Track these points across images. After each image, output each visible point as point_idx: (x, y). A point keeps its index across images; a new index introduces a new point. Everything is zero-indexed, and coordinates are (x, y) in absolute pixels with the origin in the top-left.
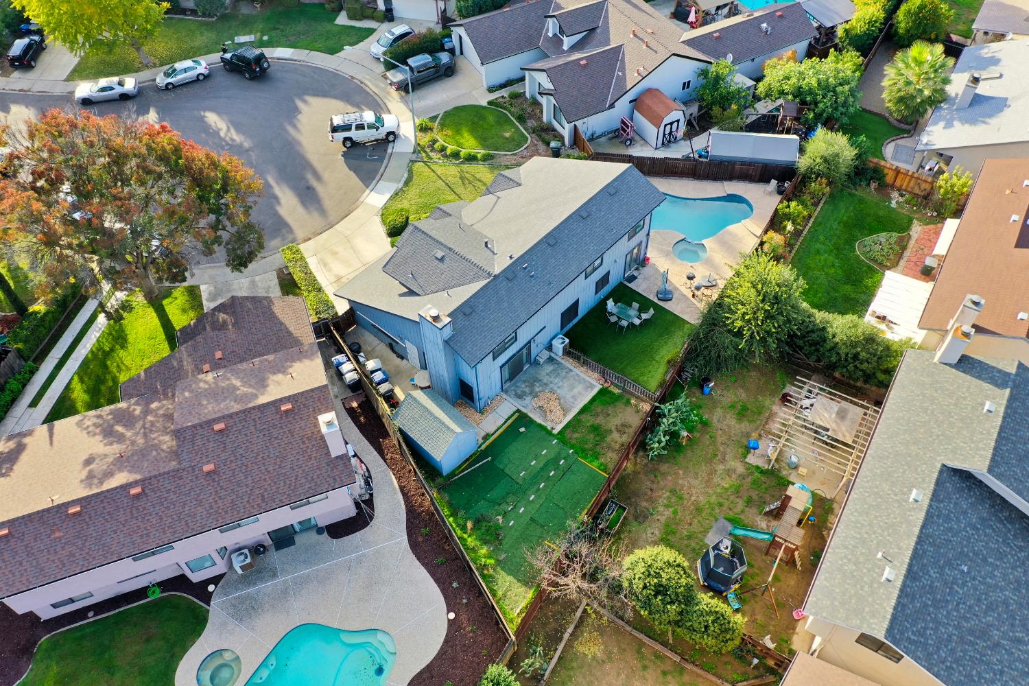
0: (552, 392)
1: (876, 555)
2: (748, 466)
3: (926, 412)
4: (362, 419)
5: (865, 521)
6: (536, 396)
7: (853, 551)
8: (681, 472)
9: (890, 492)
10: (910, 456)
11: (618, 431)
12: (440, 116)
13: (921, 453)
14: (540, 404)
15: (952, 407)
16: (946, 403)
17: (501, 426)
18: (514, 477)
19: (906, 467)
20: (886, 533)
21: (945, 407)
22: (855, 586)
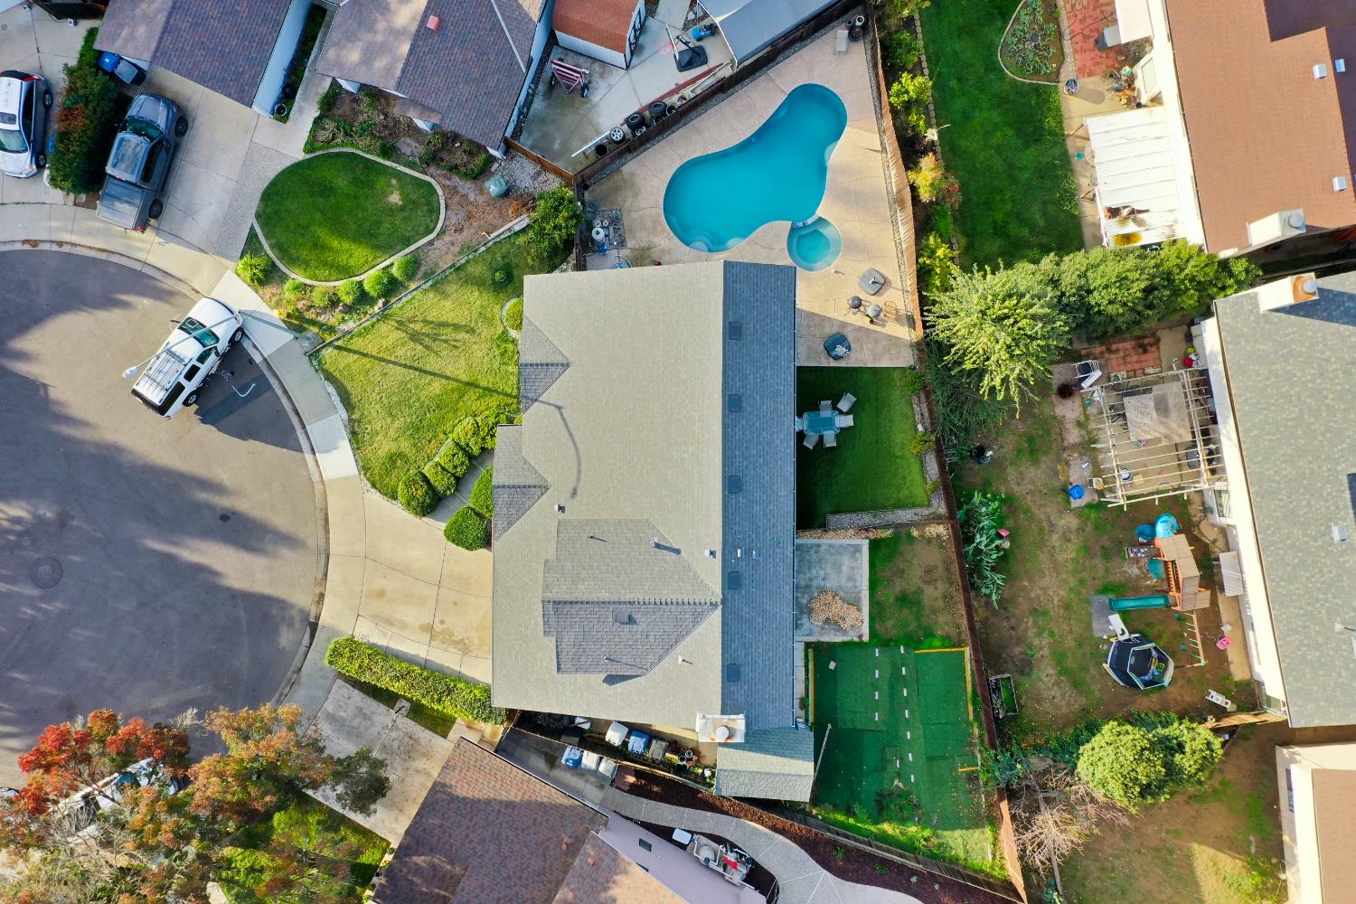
0: (823, 591)
1: (1333, 629)
2: (1078, 512)
3: (1291, 401)
4: (655, 789)
5: (1298, 588)
6: (810, 611)
7: (1306, 633)
8: (1026, 583)
9: (1306, 539)
10: (1305, 478)
11: (928, 583)
12: (258, 229)
13: (1315, 468)
14: (823, 617)
15: (1319, 381)
16: (1309, 377)
17: (807, 679)
18: (873, 727)
19: (1307, 497)
20: (1330, 596)
21: (1310, 385)
22: (1331, 675)
